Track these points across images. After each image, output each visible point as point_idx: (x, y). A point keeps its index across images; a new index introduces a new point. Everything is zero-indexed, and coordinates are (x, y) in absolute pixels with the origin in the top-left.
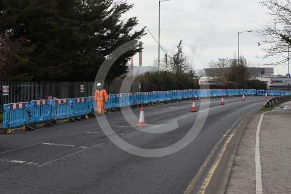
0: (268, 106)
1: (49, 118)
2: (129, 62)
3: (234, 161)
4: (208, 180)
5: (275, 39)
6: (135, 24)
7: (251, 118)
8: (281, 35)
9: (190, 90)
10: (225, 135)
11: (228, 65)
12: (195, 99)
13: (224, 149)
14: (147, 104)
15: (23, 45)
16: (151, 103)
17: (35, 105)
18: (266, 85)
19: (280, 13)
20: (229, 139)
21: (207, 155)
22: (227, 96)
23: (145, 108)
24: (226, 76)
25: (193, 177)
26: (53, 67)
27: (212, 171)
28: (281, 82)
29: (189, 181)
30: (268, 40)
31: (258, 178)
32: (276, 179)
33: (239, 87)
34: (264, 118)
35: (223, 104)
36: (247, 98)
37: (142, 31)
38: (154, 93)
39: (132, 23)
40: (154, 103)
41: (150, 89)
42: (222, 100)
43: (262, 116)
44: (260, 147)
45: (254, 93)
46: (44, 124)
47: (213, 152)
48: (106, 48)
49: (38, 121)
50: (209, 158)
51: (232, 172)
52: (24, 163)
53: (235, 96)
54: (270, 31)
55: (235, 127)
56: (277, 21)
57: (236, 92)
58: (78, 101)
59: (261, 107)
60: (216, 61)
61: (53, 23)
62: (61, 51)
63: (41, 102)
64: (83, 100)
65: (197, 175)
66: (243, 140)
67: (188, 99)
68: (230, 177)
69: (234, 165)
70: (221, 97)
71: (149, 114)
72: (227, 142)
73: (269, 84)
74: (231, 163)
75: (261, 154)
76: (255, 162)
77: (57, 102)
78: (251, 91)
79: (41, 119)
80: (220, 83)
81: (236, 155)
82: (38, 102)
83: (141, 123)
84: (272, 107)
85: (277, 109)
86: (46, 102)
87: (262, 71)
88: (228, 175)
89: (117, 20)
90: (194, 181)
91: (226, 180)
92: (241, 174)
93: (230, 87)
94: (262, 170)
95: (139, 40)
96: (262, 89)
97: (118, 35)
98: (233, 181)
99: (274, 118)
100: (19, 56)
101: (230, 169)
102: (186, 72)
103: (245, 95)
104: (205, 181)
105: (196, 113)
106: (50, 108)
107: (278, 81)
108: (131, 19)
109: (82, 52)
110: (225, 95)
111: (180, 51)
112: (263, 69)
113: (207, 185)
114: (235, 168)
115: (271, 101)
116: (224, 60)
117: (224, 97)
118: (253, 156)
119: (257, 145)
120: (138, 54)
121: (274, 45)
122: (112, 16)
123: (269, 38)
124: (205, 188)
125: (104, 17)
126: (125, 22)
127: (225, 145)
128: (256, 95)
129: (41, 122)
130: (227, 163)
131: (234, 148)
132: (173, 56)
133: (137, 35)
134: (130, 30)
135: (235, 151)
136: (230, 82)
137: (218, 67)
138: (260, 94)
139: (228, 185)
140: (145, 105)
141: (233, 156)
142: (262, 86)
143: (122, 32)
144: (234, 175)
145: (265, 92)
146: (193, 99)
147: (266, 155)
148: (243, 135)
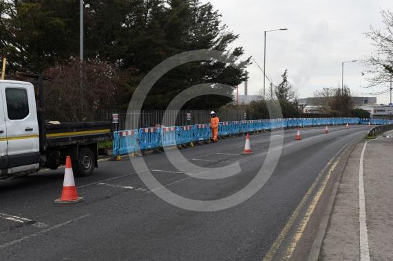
0: (371, 135)
1: (157, 145)
2: (235, 91)
3: (339, 188)
4: (312, 207)
5: (378, 69)
6: (242, 53)
7: (355, 146)
8: (384, 66)
9: (295, 119)
10: (329, 163)
11: (333, 94)
12: (299, 127)
13: (328, 176)
14: (253, 132)
15: (132, 74)
16: (256, 132)
18: (370, 114)
19: (384, 44)
20: (333, 167)
21: (313, 181)
22: (331, 125)
23: (252, 136)
24: (330, 106)
25: (298, 204)
26: (160, 96)
27: (317, 198)
28: (384, 111)
29: (294, 207)
30: (372, 70)
31: (362, 205)
32: (378, 206)
33: (343, 116)
34: (367, 146)
35: (327, 132)
36: (351, 126)
37: (248, 61)
38: (260, 121)
39: (238, 52)
40: (260, 131)
41: (256, 118)
42: (327, 128)
43: (365, 144)
44: (364, 175)
45: (357, 122)
46: (152, 151)
47: (317, 179)
48: (213, 77)
49: (146, 148)
50: (314, 185)
51: (336, 199)
52: (134, 189)
53: (339, 124)
54: (374, 61)
55: (338, 156)
56: (381, 52)
57: (340, 120)
58: (185, 129)
59: (364, 136)
60: (321, 90)
61: (161, 53)
62: (168, 80)
63: (149, 130)
64: (189, 128)
65: (302, 202)
66: (347, 168)
67: (292, 128)
68: (334, 204)
69: (338, 192)
70: (325, 125)
71: (254, 142)
72: (332, 170)
73: (372, 113)
74: (335, 190)
75: (365, 182)
76: (358, 190)
77: (164, 129)
78: (356, 120)
79: (150, 146)
80: (324, 112)
81: (341, 182)
82: (147, 130)
83: (247, 151)
84: (375, 135)
85: (380, 138)
86: (154, 130)
87: (366, 100)
88: (332, 202)
89: (223, 50)
90: (299, 208)
91: (330, 207)
92: (345, 201)
93: (335, 115)
94: (366, 197)
95: (245, 70)
96: (366, 118)
97: (225, 64)
98: (337, 208)
99: (378, 147)
100: (128, 86)
101: (334, 196)
102: (291, 100)
103: (349, 124)
104: (310, 207)
105: (301, 141)
106: (157, 136)
107: (381, 111)
108: (237, 49)
109: (189, 80)
110: (329, 123)
111: (285, 81)
112: (367, 98)
113: (311, 212)
114: (339, 195)
115: (374, 129)
116: (328, 89)
117: (328, 125)
118: (357, 184)
119: (361, 173)
120: (244, 82)
121: (377, 75)
122: (219, 45)
123: (372, 68)
124: (310, 214)
125: (211, 46)
126: (231, 52)
127: (330, 173)
128: (360, 123)
129: (149, 149)
130: (332, 190)
131: (339, 176)
132: (278, 85)
133: (243, 64)
134: (236, 59)
135: (339, 179)
136: (334, 111)
137: (322, 96)
138: (364, 123)
139: (332, 212)
140: (251, 133)
141: (337, 184)
142: (366, 115)
144: (338, 202)
145: (368, 121)
146: (298, 127)
147: (369, 182)
148: (347, 163)
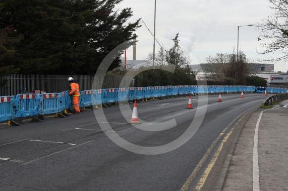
0: (267, 104)
1: (36, 113)
2: (123, 56)
3: (231, 161)
4: (203, 180)
5: (276, 34)
6: (130, 15)
7: (250, 115)
8: (282, 30)
9: (186, 86)
10: (221, 134)
11: (227, 60)
12: (191, 95)
13: (221, 148)
14: (141, 100)
15: (9, 35)
16: (145, 99)
17: (22, 99)
18: (266, 82)
19: (282, 7)
20: (226, 138)
21: (203, 153)
22: (225, 93)
23: (139, 104)
24: (225, 72)
25: (187, 177)
26: (41, 59)
27: (208, 171)
28: (282, 79)
29: (183, 180)
30: (269, 35)
31: (256, 178)
32: (273, 180)
33: (238, 84)
34: (263, 117)
35: (220, 101)
36: (246, 95)
37: (137, 23)
38: (148, 88)
39: (126, 14)
40: (149, 99)
41: (144, 84)
42: (220, 97)
43: (261, 114)
44: (259, 146)
45: (253, 90)
46: (31, 119)
47: (209, 151)
48: (98, 40)
49: (24, 116)
50: (205, 157)
51: (228, 172)
52: (8, 160)
53: (234, 93)
54: (271, 26)
55: (232, 126)
56: (279, 15)
57: (234, 88)
59: (260, 105)
60: (215, 56)
61: (42, 12)
62: (49, 42)
63: (28, 96)
65: (192, 174)
66: (241, 139)
67: (184, 95)
68: (226, 178)
69: (230, 165)
70: (219, 93)
71: (142, 111)
72: (224, 141)
73: (269, 81)
74: (227, 163)
75: (259, 154)
76: (252, 162)
77: (45, 96)
78: (250, 88)
79: (28, 114)
80: (218, 79)
81: (234, 154)
82: (25, 96)
83: (135, 120)
84: (271, 104)
85: (276, 107)
86: (33, 96)
87: (262, 68)
88: (224, 175)
89: (110, 11)
90: (188, 181)
91: (222, 180)
92: (237, 174)
93: (228, 83)
94: (260, 170)
95: (134, 33)
96: (262, 86)
97: (111, 26)
98: (229, 182)
99: (274, 116)
100: (4, 47)
101: (226, 169)
102: (182, 66)
103: (244, 92)
104: (200, 181)
105: (192, 110)
106: (37, 103)
107: (279, 78)
108: (125, 10)
109: (72, 43)
110: (222, 91)
111: (176, 45)
112: (263, 65)
113: (201, 186)
114: (232, 168)
115: (270, 98)
116: (222, 55)
117: (222, 94)
118: (251, 156)
119: (256, 144)
120: (132, 47)
121: (275, 40)
122: (105, 6)
123: (270, 32)
124: (200, 188)
125: (97, 7)
126: (119, 13)
127: (222, 144)
128: (255, 92)
129: (27, 117)
130: (223, 162)
131: (232, 147)
132: (169, 50)
133: (132, 27)
134: (124, 21)
135: (232, 150)
136: (228, 78)
137: (216, 62)
138: (260, 91)
139: (224, 186)
140: (139, 101)
141: (230, 156)
142: (262, 83)
143: (115, 23)
144: (230, 175)
145: (265, 89)
146: (189, 95)
147: (264, 154)
148: (241, 134)
